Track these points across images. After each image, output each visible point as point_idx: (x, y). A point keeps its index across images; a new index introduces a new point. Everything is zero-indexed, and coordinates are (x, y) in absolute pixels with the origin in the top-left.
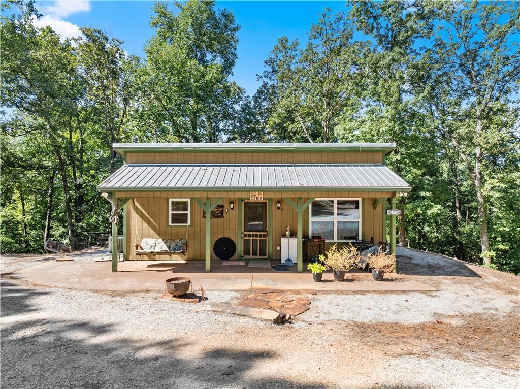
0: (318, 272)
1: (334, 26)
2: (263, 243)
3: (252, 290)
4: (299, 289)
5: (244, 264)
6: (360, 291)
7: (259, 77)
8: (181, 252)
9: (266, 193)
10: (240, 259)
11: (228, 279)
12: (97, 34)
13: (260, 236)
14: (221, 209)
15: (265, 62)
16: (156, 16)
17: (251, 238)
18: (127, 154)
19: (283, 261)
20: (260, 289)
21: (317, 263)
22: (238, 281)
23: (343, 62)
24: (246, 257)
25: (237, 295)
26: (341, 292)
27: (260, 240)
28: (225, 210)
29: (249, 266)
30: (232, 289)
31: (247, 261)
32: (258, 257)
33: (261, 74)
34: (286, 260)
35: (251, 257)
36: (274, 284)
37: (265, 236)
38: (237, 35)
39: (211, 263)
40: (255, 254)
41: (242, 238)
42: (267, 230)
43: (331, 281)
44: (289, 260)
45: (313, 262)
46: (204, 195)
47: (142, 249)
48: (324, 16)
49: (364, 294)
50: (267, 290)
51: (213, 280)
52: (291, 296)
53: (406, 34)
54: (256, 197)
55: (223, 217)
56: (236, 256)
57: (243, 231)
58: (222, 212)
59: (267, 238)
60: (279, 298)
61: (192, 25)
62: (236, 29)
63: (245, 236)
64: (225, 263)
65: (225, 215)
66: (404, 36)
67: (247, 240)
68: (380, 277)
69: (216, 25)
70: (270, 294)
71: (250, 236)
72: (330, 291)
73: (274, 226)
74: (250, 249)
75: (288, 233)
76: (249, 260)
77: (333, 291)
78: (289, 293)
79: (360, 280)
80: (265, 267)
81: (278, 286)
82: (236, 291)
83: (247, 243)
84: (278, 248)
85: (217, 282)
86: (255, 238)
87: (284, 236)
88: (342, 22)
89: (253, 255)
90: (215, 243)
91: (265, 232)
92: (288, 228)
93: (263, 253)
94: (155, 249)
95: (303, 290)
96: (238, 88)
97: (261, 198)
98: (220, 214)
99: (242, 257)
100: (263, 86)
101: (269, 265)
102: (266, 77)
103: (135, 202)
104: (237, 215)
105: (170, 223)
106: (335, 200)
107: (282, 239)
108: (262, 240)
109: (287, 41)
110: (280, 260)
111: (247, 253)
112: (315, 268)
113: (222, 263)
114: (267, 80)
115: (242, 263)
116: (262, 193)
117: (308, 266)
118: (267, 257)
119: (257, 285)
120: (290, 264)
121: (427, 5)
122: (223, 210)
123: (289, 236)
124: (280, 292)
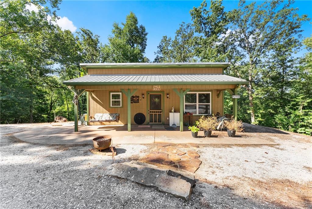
0: (196, 131)
1: (186, 30)
2: (160, 115)
3: (155, 144)
4: (186, 143)
5: (150, 127)
6: (227, 145)
7: (155, 53)
8: (115, 120)
9: (162, 86)
10: (148, 124)
11: (140, 135)
12: (88, 31)
13: (158, 112)
14: (138, 98)
15: (158, 47)
16: (114, 28)
17: (154, 113)
18: (88, 69)
19: (171, 125)
20: (161, 143)
21: (194, 126)
22: (146, 137)
23: (191, 43)
24: (151, 123)
25: (145, 148)
26: (214, 145)
27: (158, 114)
28: (140, 98)
29: (153, 128)
30: (142, 143)
31: (151, 125)
32: (157, 123)
33: (156, 52)
34: (173, 125)
35: (154, 123)
36: (168, 139)
37: (161, 112)
38: (146, 37)
39: (131, 126)
40: (155, 121)
41: (149, 113)
42: (162, 109)
43: (204, 137)
44: (174, 124)
45: (192, 125)
46: (127, 87)
47: (95, 119)
48: (182, 25)
49: (231, 147)
50: (165, 144)
51: (131, 136)
52: (182, 149)
53: (219, 29)
54: (156, 88)
55: (139, 102)
56: (145, 123)
57: (149, 110)
58: (138, 100)
59: (162, 113)
60: (175, 151)
61: (129, 32)
62: (146, 34)
63: (150, 112)
64: (140, 126)
65: (140, 101)
66: (218, 29)
67: (152, 114)
68: (233, 135)
69: (138, 32)
70: (168, 147)
71: (153, 112)
72: (206, 144)
73: (165, 107)
74: (153, 119)
75: (173, 110)
76: (152, 124)
77: (208, 144)
78: (180, 146)
79: (221, 136)
80: (161, 128)
81: (171, 141)
82: (145, 145)
83: (151, 115)
84: (168, 119)
85: (133, 138)
86: (156, 113)
87: (171, 112)
88: (189, 28)
89: (154, 122)
90: (135, 116)
91: (161, 110)
92: (173, 108)
93: (160, 121)
94: (102, 119)
95: (189, 144)
96: (147, 59)
97: (159, 89)
98: (137, 101)
99: (149, 123)
100: (157, 57)
101: (163, 127)
102: (158, 53)
103: (93, 95)
104: (146, 101)
105: (111, 106)
106: (197, 93)
107: (170, 113)
108: (159, 114)
109: (166, 37)
110: (169, 125)
111: (151, 121)
112: (194, 129)
113: (138, 126)
114: (158, 55)
115: (149, 126)
116: (160, 86)
117: (189, 128)
118: (162, 123)
119: (158, 140)
120: (175, 126)
121: (228, 16)
122: (138, 99)
123: (173, 112)
124: (174, 145)
